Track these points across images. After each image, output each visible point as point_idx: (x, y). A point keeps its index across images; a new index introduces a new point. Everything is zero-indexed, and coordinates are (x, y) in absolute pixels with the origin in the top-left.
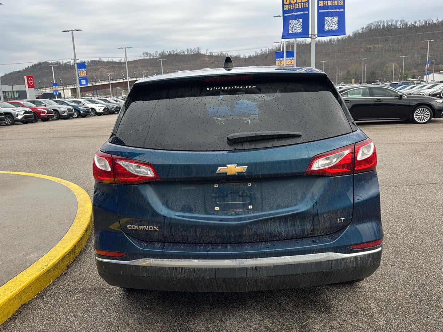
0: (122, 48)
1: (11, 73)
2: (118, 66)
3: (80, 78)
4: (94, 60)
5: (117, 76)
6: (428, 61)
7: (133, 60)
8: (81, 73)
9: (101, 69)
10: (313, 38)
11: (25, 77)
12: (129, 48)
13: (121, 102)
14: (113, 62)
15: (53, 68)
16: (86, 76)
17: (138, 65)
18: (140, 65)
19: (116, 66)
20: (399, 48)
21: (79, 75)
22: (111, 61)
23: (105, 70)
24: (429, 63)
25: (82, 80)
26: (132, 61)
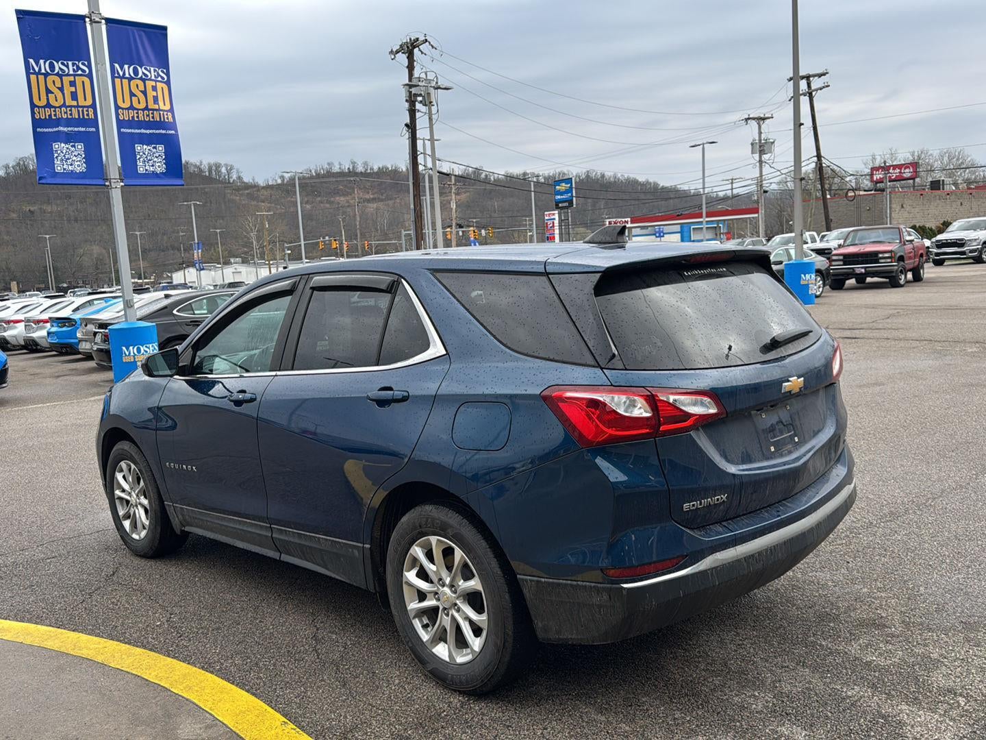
6: (198, 243)
10: (116, 187)
20: (99, 214)
24: (200, 247)
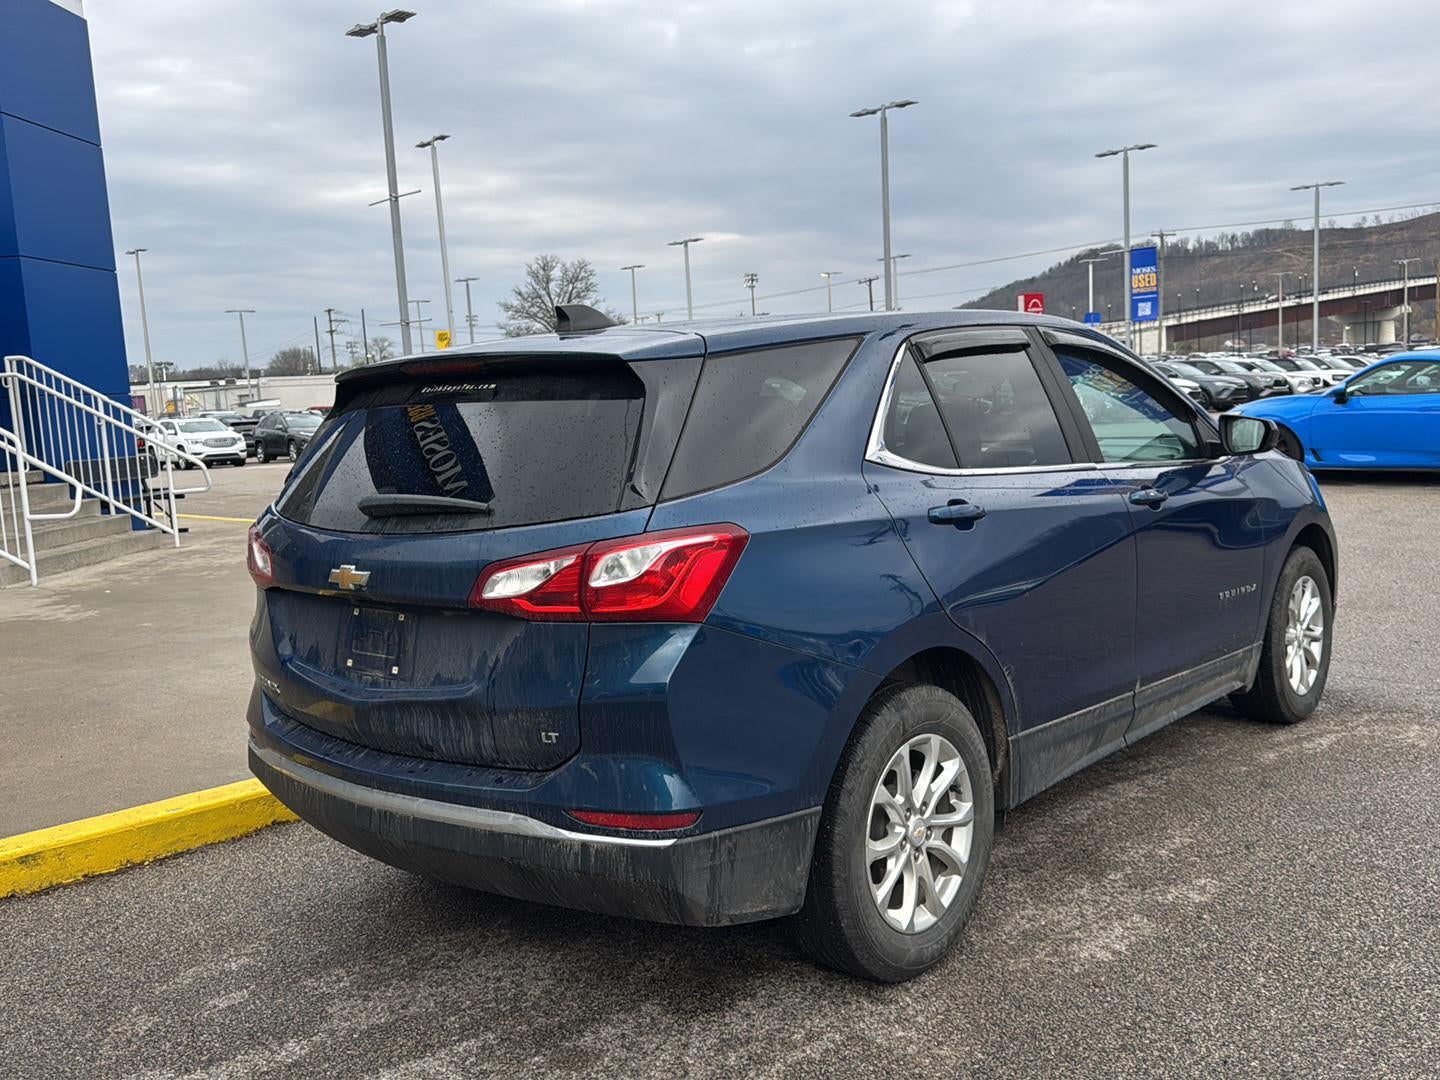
0: (1307, 188)
1: (1008, 286)
2: (1347, 242)
3: (1134, 298)
4: (1267, 230)
5: (1340, 277)
7: (1410, 218)
8: (1139, 281)
9: (1289, 257)
11: (1021, 299)
12: (1332, 185)
13: (1265, 371)
14: (1334, 229)
15: (1091, 267)
16: (1155, 289)
17: (1428, 234)
18: (1434, 233)
19: (1343, 242)
21: (1132, 288)
22: (1327, 227)
23: (1301, 259)
25: (1140, 305)
26: (1403, 222)
